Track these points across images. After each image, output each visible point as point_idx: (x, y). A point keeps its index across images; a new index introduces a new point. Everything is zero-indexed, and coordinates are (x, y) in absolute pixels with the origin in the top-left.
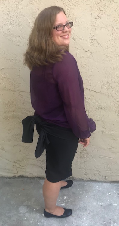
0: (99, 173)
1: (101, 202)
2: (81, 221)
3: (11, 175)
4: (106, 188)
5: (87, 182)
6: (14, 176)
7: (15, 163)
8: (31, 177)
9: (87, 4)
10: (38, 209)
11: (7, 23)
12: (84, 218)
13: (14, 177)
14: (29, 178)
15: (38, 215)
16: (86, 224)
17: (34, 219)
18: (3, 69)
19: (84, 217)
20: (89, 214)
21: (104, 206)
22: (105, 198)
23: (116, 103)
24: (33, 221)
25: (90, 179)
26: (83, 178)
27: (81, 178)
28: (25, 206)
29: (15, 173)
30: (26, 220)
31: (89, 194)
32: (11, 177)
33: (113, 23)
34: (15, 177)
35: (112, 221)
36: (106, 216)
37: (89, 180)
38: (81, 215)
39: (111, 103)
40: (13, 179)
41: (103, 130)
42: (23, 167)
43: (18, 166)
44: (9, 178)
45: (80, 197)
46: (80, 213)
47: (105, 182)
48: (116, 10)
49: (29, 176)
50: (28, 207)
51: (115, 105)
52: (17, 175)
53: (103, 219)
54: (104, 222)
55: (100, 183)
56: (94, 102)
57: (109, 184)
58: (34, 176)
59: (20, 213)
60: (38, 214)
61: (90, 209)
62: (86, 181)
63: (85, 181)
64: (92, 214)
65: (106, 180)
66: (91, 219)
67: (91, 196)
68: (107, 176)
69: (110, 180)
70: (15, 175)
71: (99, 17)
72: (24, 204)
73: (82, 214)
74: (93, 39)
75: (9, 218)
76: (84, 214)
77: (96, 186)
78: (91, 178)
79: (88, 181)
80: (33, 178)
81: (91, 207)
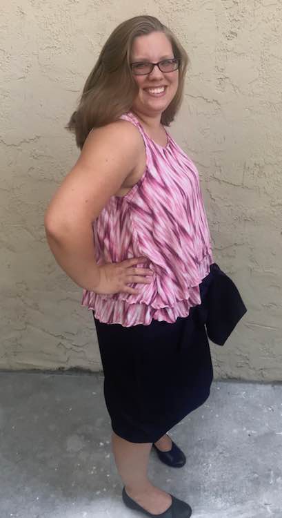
0: (248, 362)
1: (248, 428)
2: (203, 471)
3: (55, 366)
4: (262, 395)
5: (221, 383)
6: (59, 369)
7: (63, 338)
8: (98, 371)
9: (207, 9)
10: (107, 442)
11: (46, 46)
12: (210, 465)
13: (61, 370)
15: (108, 456)
16: (214, 478)
17: (99, 465)
18: (38, 137)
19: (210, 461)
20: (221, 455)
21: (256, 435)
22: (259, 419)
23: (277, 207)
24: (96, 469)
25: (227, 375)
28: (79, 435)
29: (62, 362)
30: (80, 468)
31: (225, 408)
32: (55, 371)
33: (262, 44)
34: (63, 371)
35: (272, 472)
36: (259, 460)
37: (225, 377)
38: (203, 456)
39: (265, 207)
40: (58, 374)
41: (251, 265)
42: (81, 349)
43: (69, 346)
45: (203, 417)
46: (201, 454)
47: (261, 383)
48: (267, 20)
50: (87, 437)
51: (274, 212)
52: (67, 366)
53: (251, 467)
54: (255, 473)
55: (251, 385)
56: (230, 206)
59: (68, 452)
60: (107, 454)
61: (224, 443)
62: (220, 381)
63: (217, 381)
64: (228, 455)
65: (263, 379)
66: (224, 465)
67: (228, 415)
68: (265, 369)
69: (273, 377)
70: (62, 365)
71: (232, 33)
72: (79, 431)
73: (206, 454)
74: (222, 77)
75: (44, 462)
76: (209, 456)
77: (241, 391)
78: (229, 374)
79: (223, 380)
81: (226, 439)
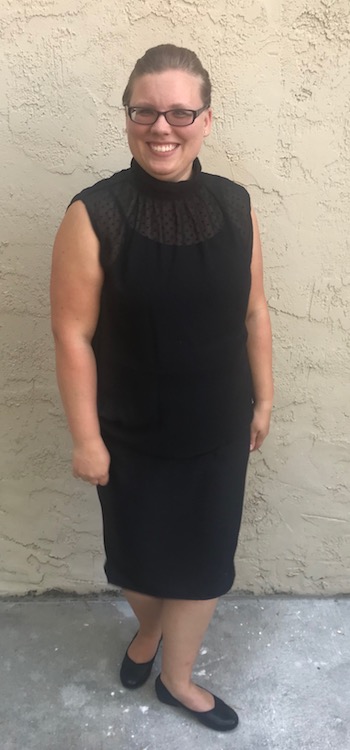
0: (302, 569)
1: (315, 660)
2: (266, 720)
3: (21, 589)
4: (325, 614)
5: (265, 601)
6: (29, 593)
8: (87, 592)
10: (121, 691)
12: (274, 712)
13: (31, 595)
14: (81, 596)
15: (127, 710)
16: (282, 727)
17: (116, 723)
19: (272, 706)
20: (285, 699)
21: (328, 668)
22: (326, 647)
24: (114, 729)
25: (273, 589)
26: (251, 589)
27: (245, 588)
28: (78, 684)
29: (33, 584)
30: (90, 729)
31: (277, 635)
32: (22, 597)
34: (35, 596)
37: (271, 592)
38: (261, 701)
40: (27, 601)
42: (62, 563)
43: (44, 558)
44: (15, 598)
45: (249, 648)
47: (321, 597)
49: (80, 589)
50: (90, 686)
52: (41, 589)
53: (331, 711)
55: (306, 601)
57: (331, 602)
58: (98, 590)
59: (67, 710)
60: (125, 707)
61: (286, 681)
62: (263, 598)
63: (258, 598)
64: (295, 696)
65: (323, 592)
67: (283, 643)
68: (326, 578)
69: (337, 589)
70: (34, 587)
72: (76, 679)
73: (265, 698)
75: (34, 725)
76: (269, 700)
77: (295, 610)
78: (277, 588)
79: (267, 596)
81: (288, 675)
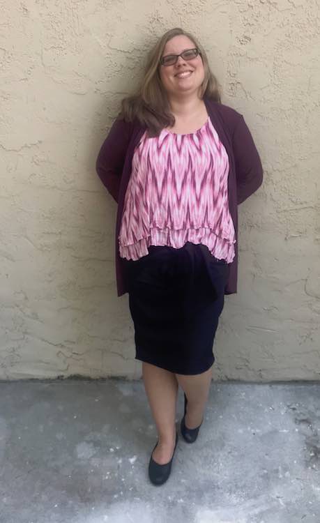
0: (247, 364)
1: (252, 428)
2: (215, 470)
3: (53, 375)
4: (262, 396)
5: (221, 385)
6: (59, 377)
7: (63, 346)
8: (98, 378)
10: (117, 448)
12: (221, 464)
13: (60, 378)
14: (94, 380)
15: (120, 461)
16: (226, 475)
17: (112, 470)
19: (220, 460)
21: (261, 434)
22: (261, 419)
24: (111, 474)
25: (226, 377)
28: (88, 442)
29: (62, 371)
30: (94, 474)
31: (228, 410)
32: (53, 380)
34: (62, 379)
35: (280, 468)
37: (225, 379)
38: (213, 457)
40: (57, 382)
42: (81, 357)
43: (69, 354)
44: (49, 381)
45: (207, 418)
47: (260, 383)
49: (93, 375)
50: (96, 444)
52: (66, 375)
53: (260, 464)
54: (264, 469)
55: (250, 386)
57: (267, 387)
59: (80, 460)
60: (119, 459)
61: (231, 443)
62: (220, 383)
63: (217, 383)
64: (237, 454)
65: (262, 380)
67: (231, 416)
68: (263, 370)
69: (271, 378)
70: (62, 374)
72: (87, 438)
73: (216, 454)
75: (56, 470)
76: (219, 456)
77: (242, 392)
78: (229, 376)
79: (223, 382)
80: (103, 379)
81: (233, 439)
